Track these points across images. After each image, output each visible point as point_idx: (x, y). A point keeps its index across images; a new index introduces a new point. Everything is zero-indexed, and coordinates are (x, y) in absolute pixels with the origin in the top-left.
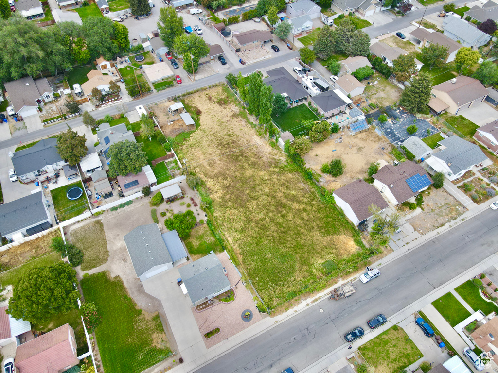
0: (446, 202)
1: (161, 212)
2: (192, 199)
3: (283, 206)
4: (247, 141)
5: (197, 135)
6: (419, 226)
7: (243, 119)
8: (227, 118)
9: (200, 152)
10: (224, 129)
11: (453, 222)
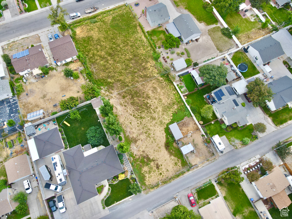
0: (11, 51)
1: (184, 55)
2: (166, 62)
3: (110, 55)
4: (127, 111)
5: (167, 119)
6: (36, 38)
7: (128, 136)
8: (142, 139)
9: (164, 101)
10: (144, 125)
11: (15, 40)
